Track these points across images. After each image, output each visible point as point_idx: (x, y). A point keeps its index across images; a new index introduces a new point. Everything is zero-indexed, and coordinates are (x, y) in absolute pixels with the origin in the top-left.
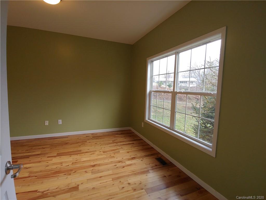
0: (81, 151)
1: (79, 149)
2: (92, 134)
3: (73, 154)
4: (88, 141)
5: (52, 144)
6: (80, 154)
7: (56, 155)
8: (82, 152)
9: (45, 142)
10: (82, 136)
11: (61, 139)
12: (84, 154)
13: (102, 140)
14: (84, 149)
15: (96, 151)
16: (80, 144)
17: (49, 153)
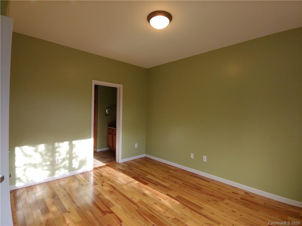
0: (201, 208)
1: (203, 205)
2: (247, 193)
3: (189, 207)
4: (226, 201)
5: (186, 182)
6: (196, 213)
7: (175, 196)
8: (202, 211)
9: (184, 177)
10: (228, 189)
11: (201, 181)
12: (199, 216)
13: (252, 212)
14: (209, 208)
15: (219, 224)
16: (211, 198)
17: (172, 191)
